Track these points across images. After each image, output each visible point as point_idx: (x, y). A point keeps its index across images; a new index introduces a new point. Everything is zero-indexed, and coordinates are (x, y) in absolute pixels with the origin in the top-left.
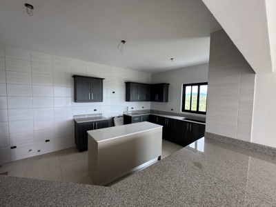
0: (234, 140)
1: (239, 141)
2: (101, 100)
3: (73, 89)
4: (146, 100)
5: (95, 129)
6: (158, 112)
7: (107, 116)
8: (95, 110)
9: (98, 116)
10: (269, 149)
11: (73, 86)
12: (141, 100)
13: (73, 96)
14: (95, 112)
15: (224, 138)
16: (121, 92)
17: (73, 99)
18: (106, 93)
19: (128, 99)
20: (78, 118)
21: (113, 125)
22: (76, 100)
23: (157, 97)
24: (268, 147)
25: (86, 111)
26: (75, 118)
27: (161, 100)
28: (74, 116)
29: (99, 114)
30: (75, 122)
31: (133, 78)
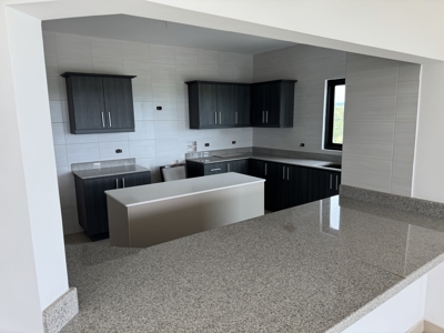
0: (386, 196)
1: (394, 196)
2: (131, 128)
3: (65, 103)
4: (241, 125)
5: (121, 187)
6: (271, 152)
7: (147, 163)
8: (118, 151)
9: (126, 164)
10: (436, 205)
11: (65, 97)
12: (227, 125)
13: (67, 119)
14: (119, 156)
15: (371, 193)
16: (177, 107)
17: (67, 127)
18: (142, 111)
19: (194, 123)
20: (82, 169)
21: (163, 180)
22: (73, 129)
23: (265, 116)
24: (434, 203)
25: (99, 152)
26: (76, 169)
27: (274, 123)
28: (73, 165)
29: (129, 160)
30: (76, 177)
31: (206, 70)
